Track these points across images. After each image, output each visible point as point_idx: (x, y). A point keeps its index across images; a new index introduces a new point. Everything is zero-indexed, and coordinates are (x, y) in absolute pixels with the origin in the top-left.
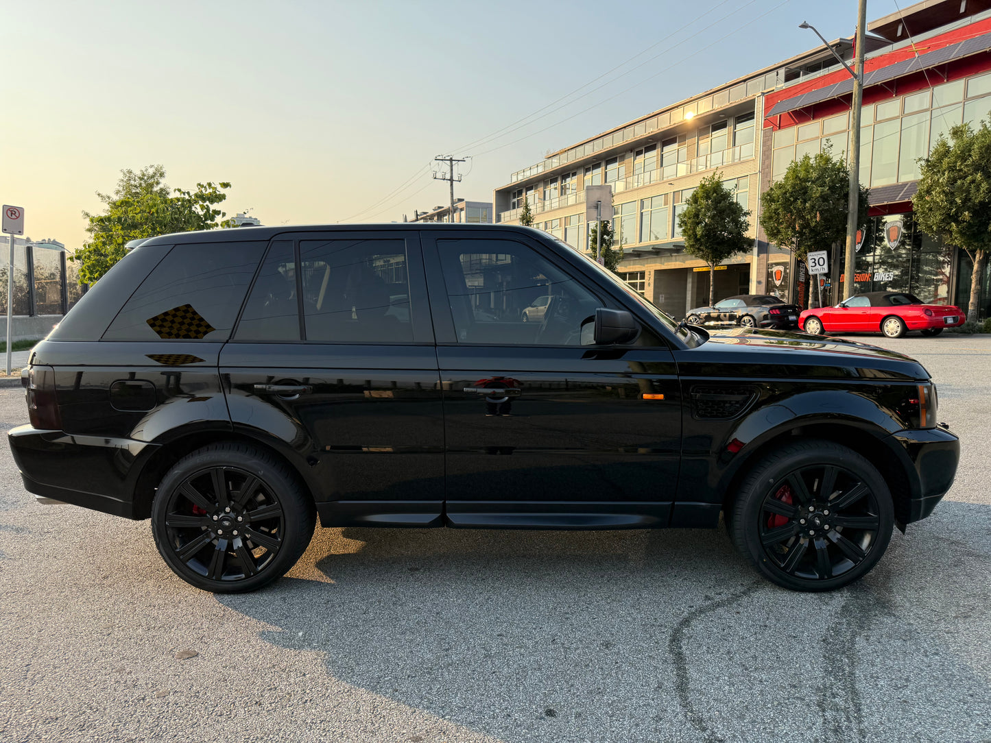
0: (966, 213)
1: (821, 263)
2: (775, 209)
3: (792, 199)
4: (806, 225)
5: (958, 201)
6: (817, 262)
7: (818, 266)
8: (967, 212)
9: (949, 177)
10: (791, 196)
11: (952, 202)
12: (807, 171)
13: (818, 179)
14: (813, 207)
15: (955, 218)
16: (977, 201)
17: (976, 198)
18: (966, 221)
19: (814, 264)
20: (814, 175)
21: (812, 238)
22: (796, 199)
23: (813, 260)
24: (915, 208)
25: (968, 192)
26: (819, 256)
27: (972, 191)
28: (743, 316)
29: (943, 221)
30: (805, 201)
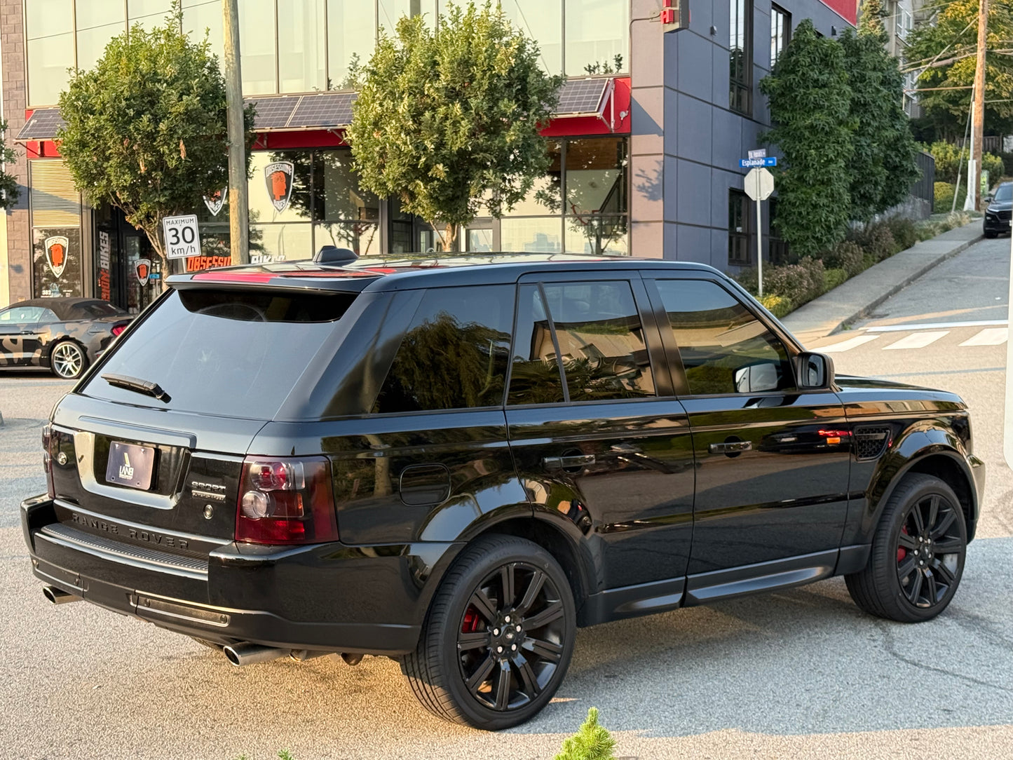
0: (440, 167)
1: (189, 238)
2: (97, 130)
3: (131, 112)
4: (159, 164)
5: (431, 147)
6: (180, 235)
7: (182, 244)
8: (442, 165)
9: (410, 105)
10: (128, 107)
11: (419, 146)
12: (153, 60)
13: (176, 79)
14: (172, 131)
15: (423, 174)
16: (455, 149)
17: (453, 143)
18: (438, 180)
19: (175, 240)
20: (170, 70)
21: (165, 189)
22: (139, 114)
23: (174, 232)
24: (354, 150)
25: (442, 132)
26: (185, 225)
27: (449, 132)
28: (56, 342)
29: (404, 175)
30: (156, 120)
